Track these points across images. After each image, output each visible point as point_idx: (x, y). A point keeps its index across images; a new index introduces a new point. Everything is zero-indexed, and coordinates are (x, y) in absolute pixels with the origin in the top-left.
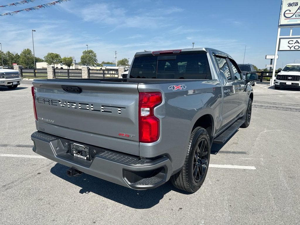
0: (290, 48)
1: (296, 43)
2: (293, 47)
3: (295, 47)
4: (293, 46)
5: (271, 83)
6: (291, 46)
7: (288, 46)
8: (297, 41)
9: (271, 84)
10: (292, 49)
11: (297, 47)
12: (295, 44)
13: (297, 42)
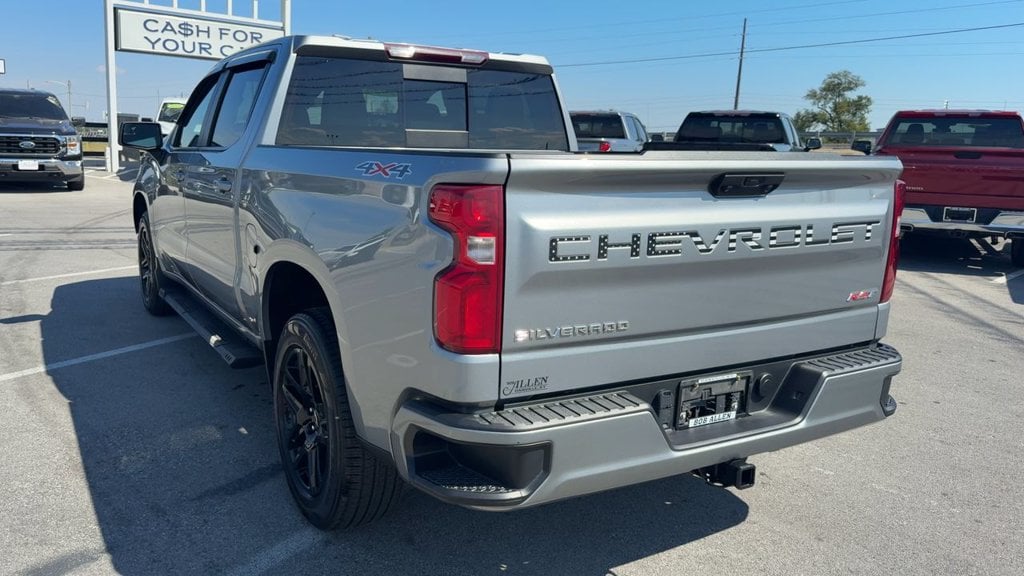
0: (153, 44)
1: (165, 29)
2: (161, 42)
3: (168, 44)
4: (159, 39)
5: (108, 161)
6: (153, 37)
7: (146, 38)
8: (168, 24)
9: (108, 165)
10: (159, 48)
11: (171, 45)
12: (166, 32)
13: (169, 28)
